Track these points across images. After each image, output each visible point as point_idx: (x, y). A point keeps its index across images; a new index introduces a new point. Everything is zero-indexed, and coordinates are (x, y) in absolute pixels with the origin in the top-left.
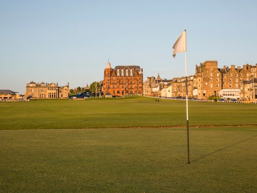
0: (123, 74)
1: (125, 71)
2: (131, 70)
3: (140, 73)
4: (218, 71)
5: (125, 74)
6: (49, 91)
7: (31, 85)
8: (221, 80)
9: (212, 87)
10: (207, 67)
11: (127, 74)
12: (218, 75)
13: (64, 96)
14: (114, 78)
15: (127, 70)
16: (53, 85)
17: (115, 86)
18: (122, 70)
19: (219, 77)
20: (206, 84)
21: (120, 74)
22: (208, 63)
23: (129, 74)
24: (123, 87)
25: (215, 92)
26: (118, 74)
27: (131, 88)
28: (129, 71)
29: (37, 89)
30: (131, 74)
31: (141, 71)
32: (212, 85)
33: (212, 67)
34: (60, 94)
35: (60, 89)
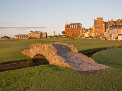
0: (72, 27)
1: (73, 25)
2: (76, 25)
3: (80, 26)
4: (103, 23)
5: (73, 27)
6: (37, 35)
7: (31, 32)
8: (105, 28)
9: (100, 31)
10: (97, 21)
11: (74, 27)
12: (103, 25)
13: (44, 37)
14: (69, 29)
15: (74, 25)
16: (39, 32)
17: (69, 32)
18: (72, 25)
19: (104, 26)
20: (97, 30)
21: (71, 27)
22: (98, 19)
23: (75, 27)
24: (72, 33)
25: (102, 34)
26: (70, 27)
27: (76, 33)
28: (75, 26)
29: (33, 34)
30: (76, 27)
31: (80, 25)
32: (100, 30)
33: (100, 21)
34: (42, 36)
35: (42, 34)
